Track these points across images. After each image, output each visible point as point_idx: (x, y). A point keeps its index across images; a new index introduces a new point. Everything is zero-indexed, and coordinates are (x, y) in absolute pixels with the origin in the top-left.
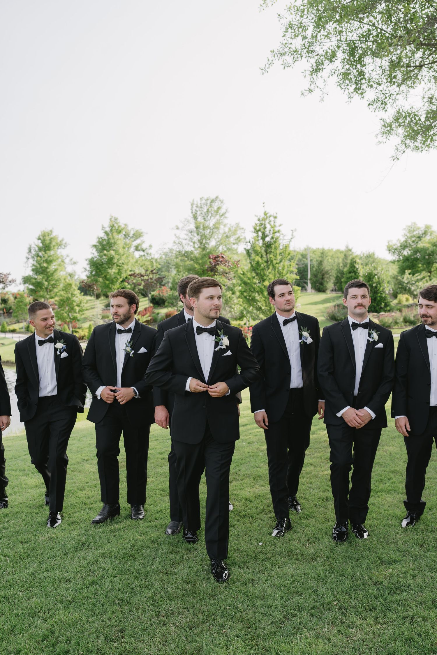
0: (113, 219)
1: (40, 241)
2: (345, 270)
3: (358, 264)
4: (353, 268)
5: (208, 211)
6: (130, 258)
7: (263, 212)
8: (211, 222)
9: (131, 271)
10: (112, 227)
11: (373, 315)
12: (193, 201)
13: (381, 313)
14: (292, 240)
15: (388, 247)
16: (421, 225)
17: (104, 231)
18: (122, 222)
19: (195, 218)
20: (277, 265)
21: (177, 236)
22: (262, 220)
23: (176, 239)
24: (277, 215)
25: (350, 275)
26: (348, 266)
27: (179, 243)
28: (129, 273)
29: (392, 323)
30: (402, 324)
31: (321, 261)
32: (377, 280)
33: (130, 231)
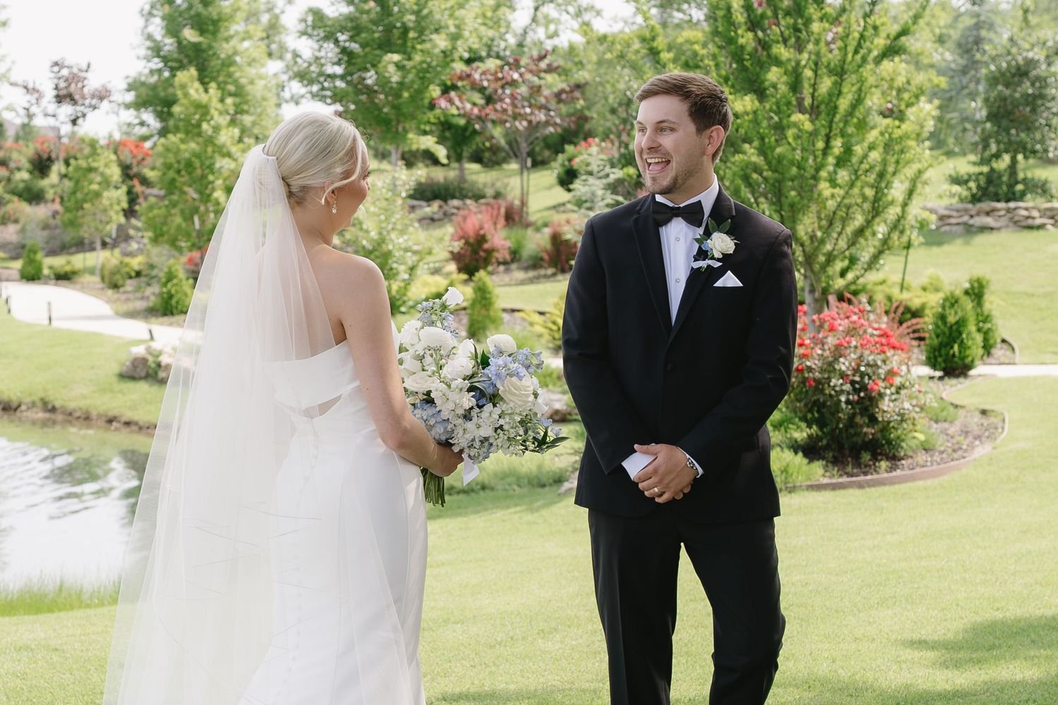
28: (459, 67)
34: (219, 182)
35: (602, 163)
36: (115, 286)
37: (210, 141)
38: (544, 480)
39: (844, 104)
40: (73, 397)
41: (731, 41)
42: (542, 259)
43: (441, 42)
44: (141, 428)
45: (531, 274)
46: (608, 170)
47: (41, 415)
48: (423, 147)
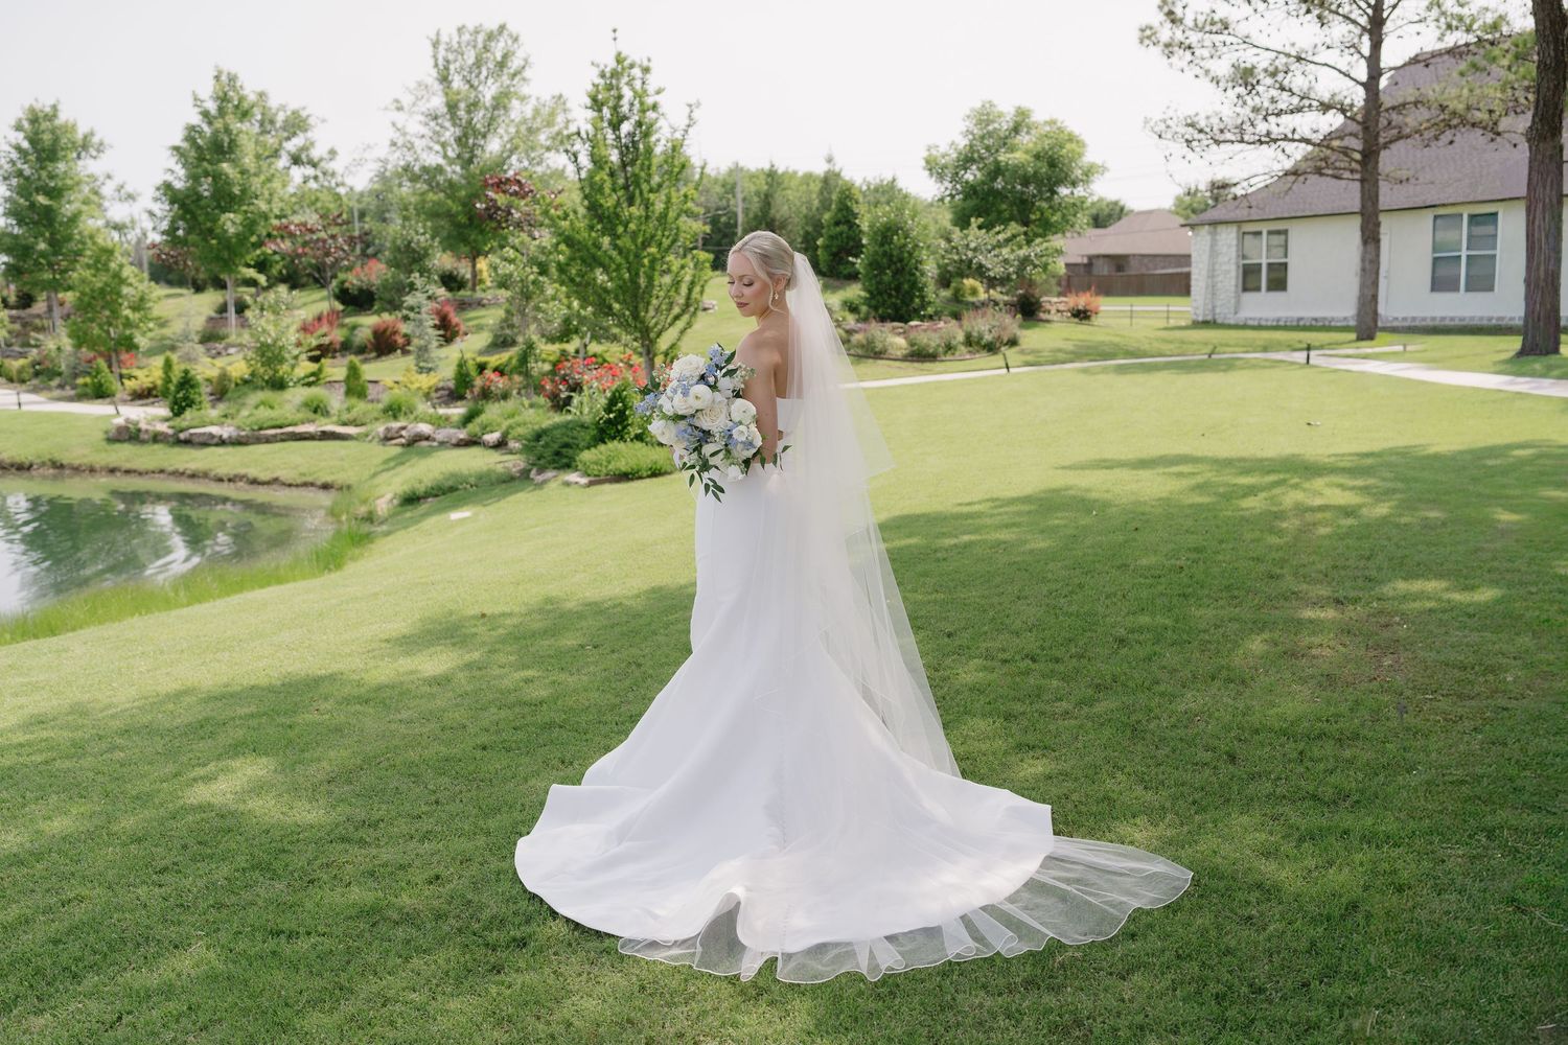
0: (224, 78)
1: (21, 135)
2: (827, 216)
3: (857, 203)
4: (844, 212)
5: (478, 63)
6: (276, 184)
7: (614, 54)
8: (488, 92)
9: (277, 217)
10: (223, 99)
11: (894, 328)
12: (438, 34)
13: (913, 323)
14: (691, 130)
15: (928, 162)
16: (1006, 108)
17: (199, 110)
18: (249, 88)
19: (444, 79)
20: (652, 196)
21: (399, 126)
22: (612, 76)
23: (398, 134)
24: (651, 65)
25: (838, 229)
26: (833, 206)
27: (404, 146)
28: (275, 222)
29: (938, 346)
30: (963, 348)
31: (767, 196)
32: (903, 241)
33: (274, 111)
34: (126, 304)
36: (23, 381)
37: (117, 276)
40: (73, 456)
42: (366, 347)
43: (264, 207)
44: (140, 474)
45: (361, 357)
47: (51, 471)
48: (248, 276)
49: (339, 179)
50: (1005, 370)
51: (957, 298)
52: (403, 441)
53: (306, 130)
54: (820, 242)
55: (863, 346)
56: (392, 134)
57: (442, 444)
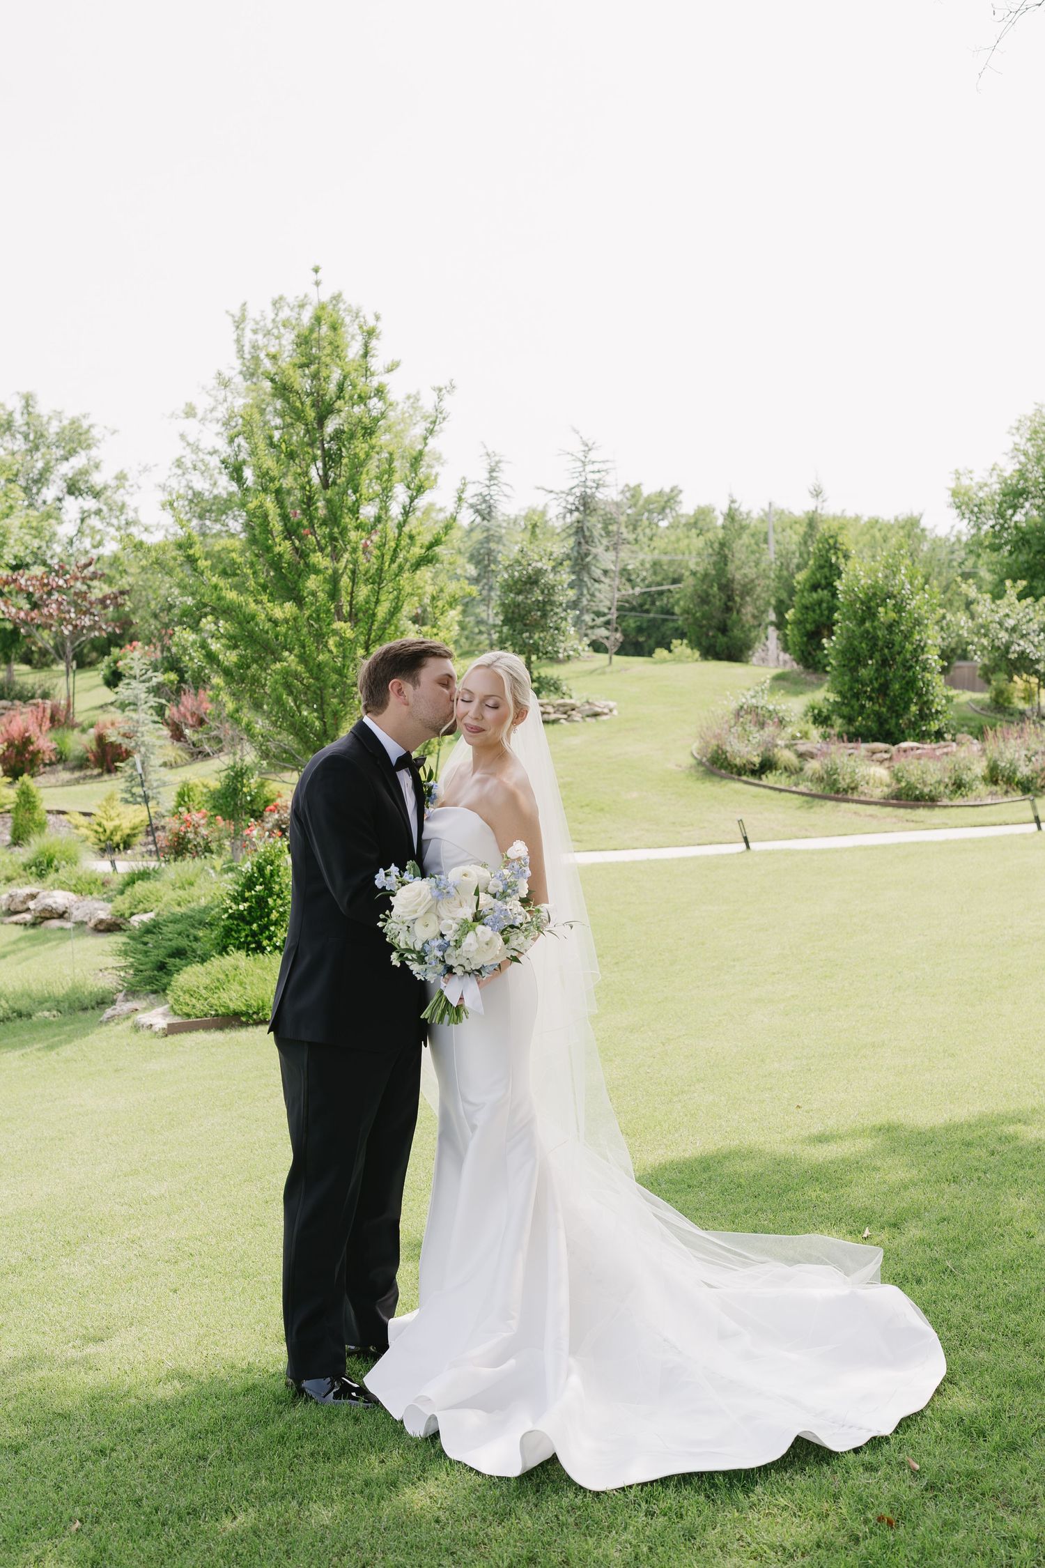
2: (801, 576)
3: (846, 557)
4: (826, 570)
7: (310, 303)
11: (873, 752)
13: (904, 745)
14: (438, 430)
15: (955, 493)
21: (191, 441)
23: (188, 450)
25: (815, 595)
29: (939, 782)
30: (982, 788)
31: (722, 545)
32: (893, 615)
33: (45, 419)
35: (145, 667)
38: (87, 1002)
39: (382, 611)
41: (268, 549)
42: (87, 760)
45: (77, 774)
46: (150, 674)
49: (131, 515)
50: (1035, 826)
51: (1000, 705)
52: (28, 917)
53: (89, 447)
54: (789, 615)
55: (821, 779)
56: (179, 450)
57: (81, 924)
